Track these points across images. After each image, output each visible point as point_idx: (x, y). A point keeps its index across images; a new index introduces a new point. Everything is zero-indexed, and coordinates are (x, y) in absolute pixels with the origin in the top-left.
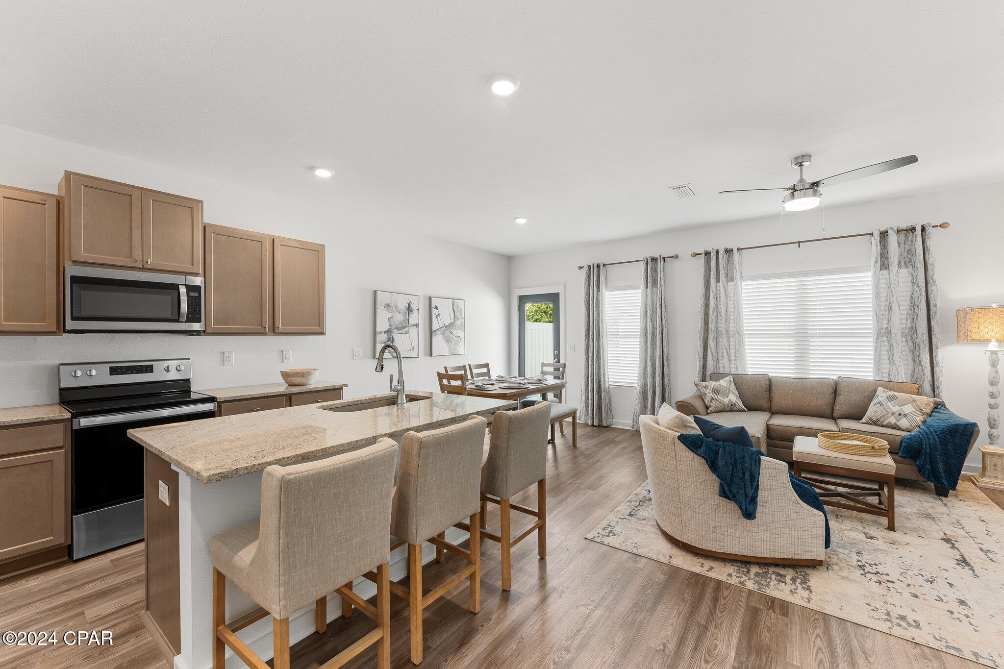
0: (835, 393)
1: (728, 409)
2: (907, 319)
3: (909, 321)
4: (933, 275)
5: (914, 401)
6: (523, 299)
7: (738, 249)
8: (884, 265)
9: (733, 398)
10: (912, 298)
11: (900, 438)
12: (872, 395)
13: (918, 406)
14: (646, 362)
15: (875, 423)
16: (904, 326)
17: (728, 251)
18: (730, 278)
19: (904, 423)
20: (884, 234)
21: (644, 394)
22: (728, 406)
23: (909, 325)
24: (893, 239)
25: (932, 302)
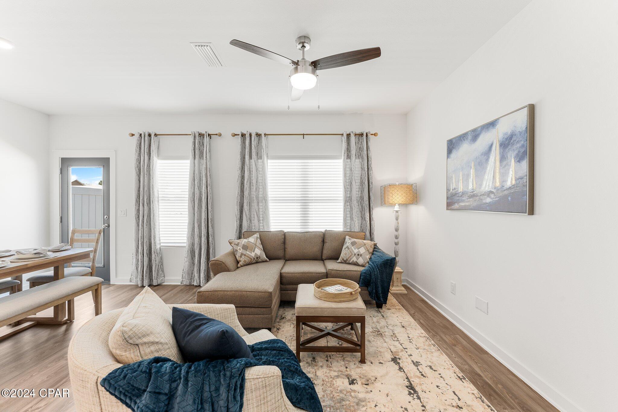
0: (323, 242)
1: (254, 261)
2: (359, 191)
3: (360, 192)
4: (371, 164)
5: (365, 245)
6: (66, 162)
7: (265, 135)
8: (349, 157)
9: (259, 252)
10: (361, 178)
11: (359, 273)
12: (343, 242)
13: (367, 248)
14: (194, 224)
15: (345, 262)
16: (357, 196)
17: (258, 135)
18: (259, 157)
19: (361, 261)
20: (349, 135)
21: (192, 252)
22: (254, 259)
23: (360, 195)
24: (353, 138)
25: (370, 181)
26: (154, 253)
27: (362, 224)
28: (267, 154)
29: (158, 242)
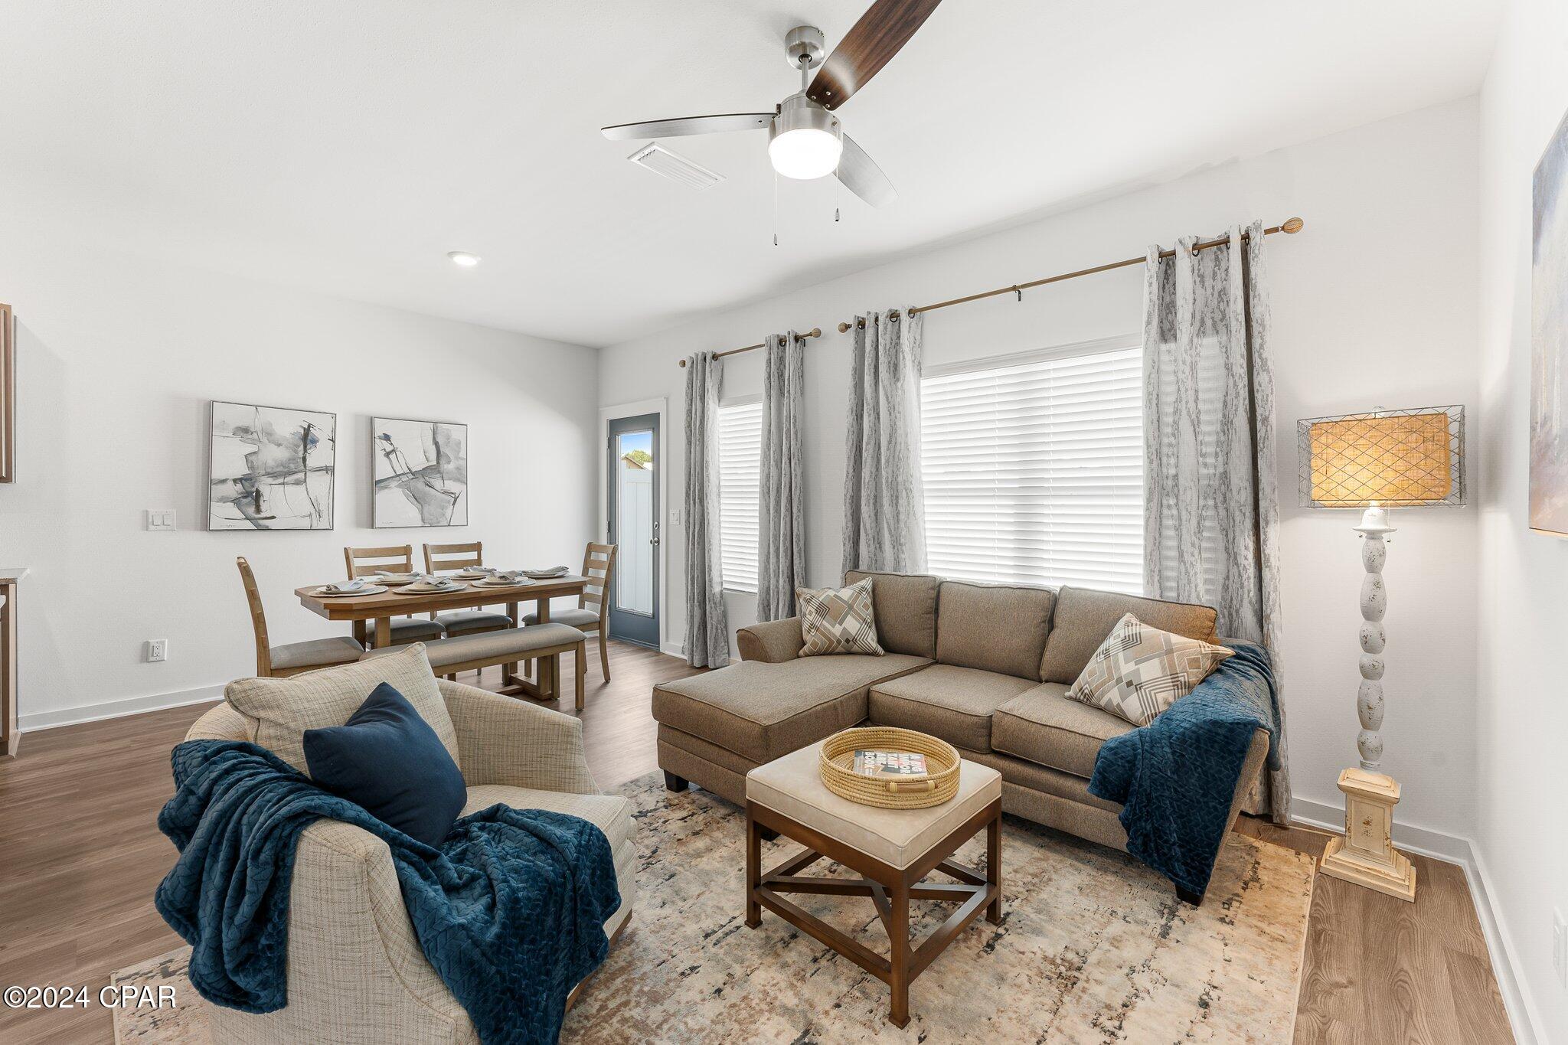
0: (1050, 623)
1: (840, 649)
2: (1217, 454)
3: (1220, 459)
4: (1261, 346)
5: (1170, 651)
6: (617, 426)
7: (912, 312)
8: (1167, 332)
9: (855, 626)
11: (1096, 746)
12: (1106, 632)
13: (1172, 665)
14: (769, 545)
15: (1086, 701)
16: (1212, 471)
17: (893, 317)
18: (895, 374)
19: (1133, 706)
20: (1167, 258)
21: (767, 608)
22: (839, 642)
23: (1221, 469)
24: (1184, 265)
25: (1259, 411)
26: (709, 601)
27: (1228, 578)
28: (919, 363)
29: (716, 579)
